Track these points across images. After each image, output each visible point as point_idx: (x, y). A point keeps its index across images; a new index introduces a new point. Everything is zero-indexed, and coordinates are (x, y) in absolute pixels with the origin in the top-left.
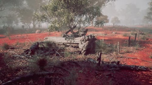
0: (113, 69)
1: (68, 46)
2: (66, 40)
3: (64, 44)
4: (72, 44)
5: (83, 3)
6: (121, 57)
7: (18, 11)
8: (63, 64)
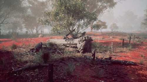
0: (105, 63)
1: (68, 47)
2: (66, 41)
3: (64, 45)
4: (71, 44)
5: (80, 9)
6: (114, 55)
7: (23, 18)
8: (63, 59)
